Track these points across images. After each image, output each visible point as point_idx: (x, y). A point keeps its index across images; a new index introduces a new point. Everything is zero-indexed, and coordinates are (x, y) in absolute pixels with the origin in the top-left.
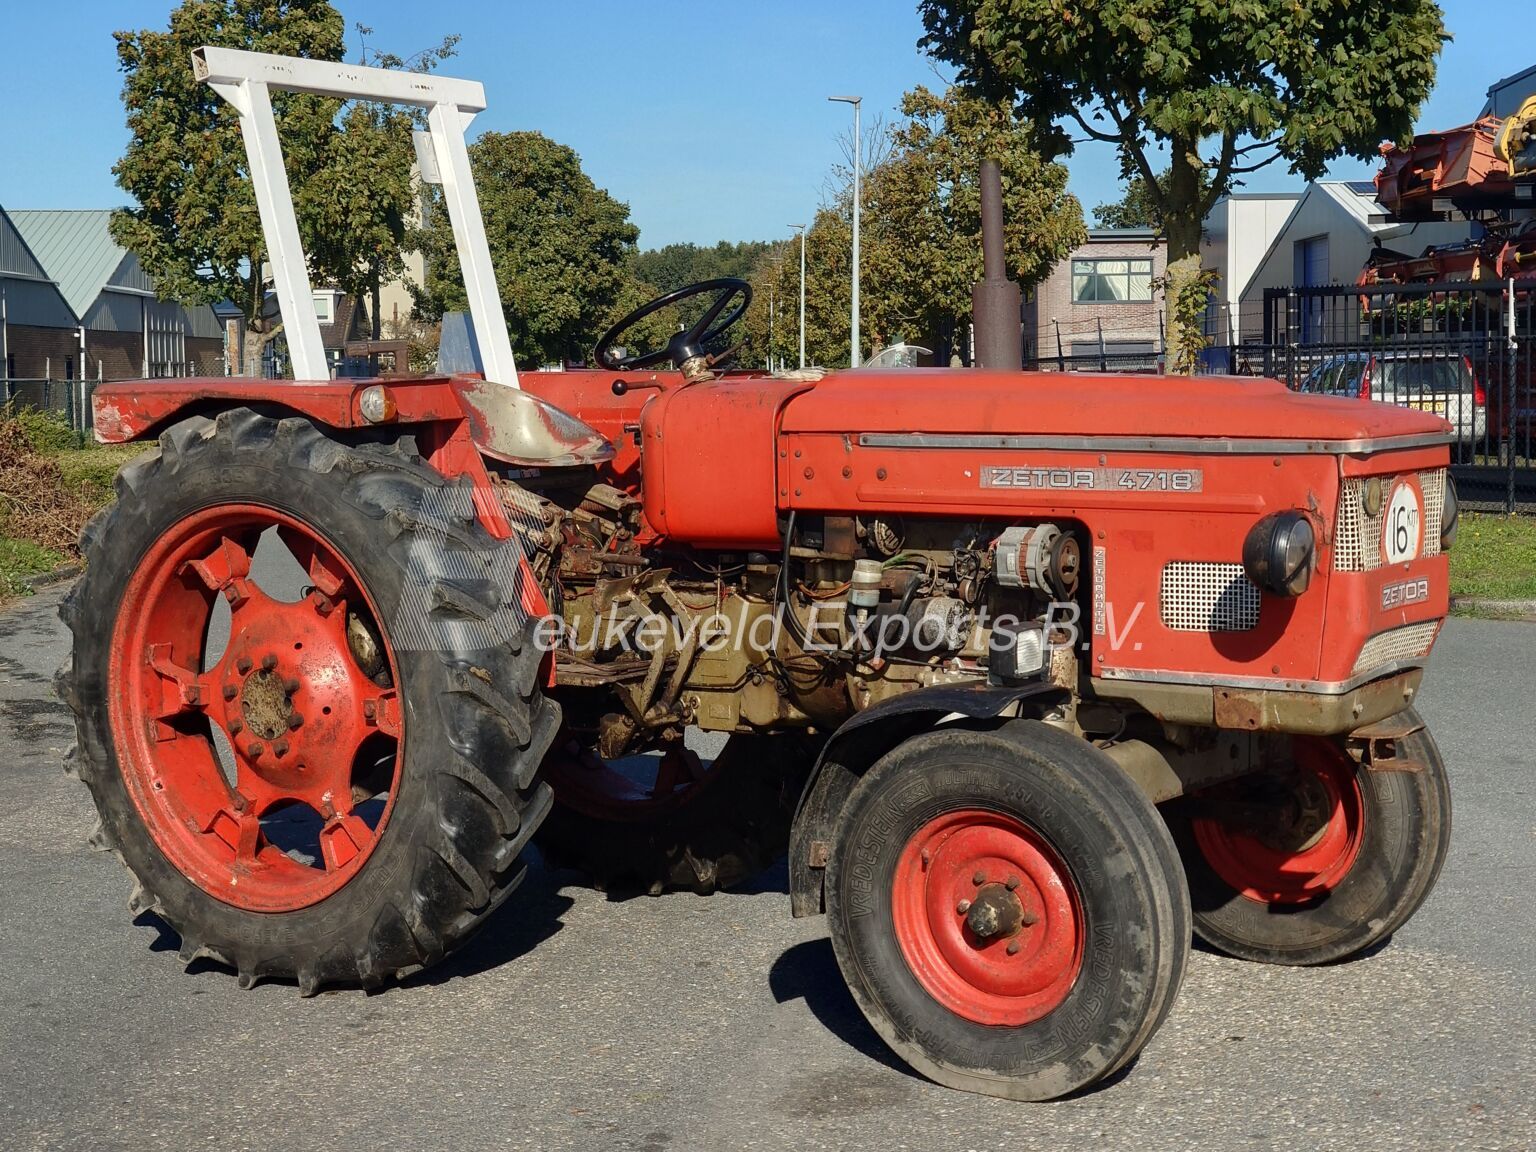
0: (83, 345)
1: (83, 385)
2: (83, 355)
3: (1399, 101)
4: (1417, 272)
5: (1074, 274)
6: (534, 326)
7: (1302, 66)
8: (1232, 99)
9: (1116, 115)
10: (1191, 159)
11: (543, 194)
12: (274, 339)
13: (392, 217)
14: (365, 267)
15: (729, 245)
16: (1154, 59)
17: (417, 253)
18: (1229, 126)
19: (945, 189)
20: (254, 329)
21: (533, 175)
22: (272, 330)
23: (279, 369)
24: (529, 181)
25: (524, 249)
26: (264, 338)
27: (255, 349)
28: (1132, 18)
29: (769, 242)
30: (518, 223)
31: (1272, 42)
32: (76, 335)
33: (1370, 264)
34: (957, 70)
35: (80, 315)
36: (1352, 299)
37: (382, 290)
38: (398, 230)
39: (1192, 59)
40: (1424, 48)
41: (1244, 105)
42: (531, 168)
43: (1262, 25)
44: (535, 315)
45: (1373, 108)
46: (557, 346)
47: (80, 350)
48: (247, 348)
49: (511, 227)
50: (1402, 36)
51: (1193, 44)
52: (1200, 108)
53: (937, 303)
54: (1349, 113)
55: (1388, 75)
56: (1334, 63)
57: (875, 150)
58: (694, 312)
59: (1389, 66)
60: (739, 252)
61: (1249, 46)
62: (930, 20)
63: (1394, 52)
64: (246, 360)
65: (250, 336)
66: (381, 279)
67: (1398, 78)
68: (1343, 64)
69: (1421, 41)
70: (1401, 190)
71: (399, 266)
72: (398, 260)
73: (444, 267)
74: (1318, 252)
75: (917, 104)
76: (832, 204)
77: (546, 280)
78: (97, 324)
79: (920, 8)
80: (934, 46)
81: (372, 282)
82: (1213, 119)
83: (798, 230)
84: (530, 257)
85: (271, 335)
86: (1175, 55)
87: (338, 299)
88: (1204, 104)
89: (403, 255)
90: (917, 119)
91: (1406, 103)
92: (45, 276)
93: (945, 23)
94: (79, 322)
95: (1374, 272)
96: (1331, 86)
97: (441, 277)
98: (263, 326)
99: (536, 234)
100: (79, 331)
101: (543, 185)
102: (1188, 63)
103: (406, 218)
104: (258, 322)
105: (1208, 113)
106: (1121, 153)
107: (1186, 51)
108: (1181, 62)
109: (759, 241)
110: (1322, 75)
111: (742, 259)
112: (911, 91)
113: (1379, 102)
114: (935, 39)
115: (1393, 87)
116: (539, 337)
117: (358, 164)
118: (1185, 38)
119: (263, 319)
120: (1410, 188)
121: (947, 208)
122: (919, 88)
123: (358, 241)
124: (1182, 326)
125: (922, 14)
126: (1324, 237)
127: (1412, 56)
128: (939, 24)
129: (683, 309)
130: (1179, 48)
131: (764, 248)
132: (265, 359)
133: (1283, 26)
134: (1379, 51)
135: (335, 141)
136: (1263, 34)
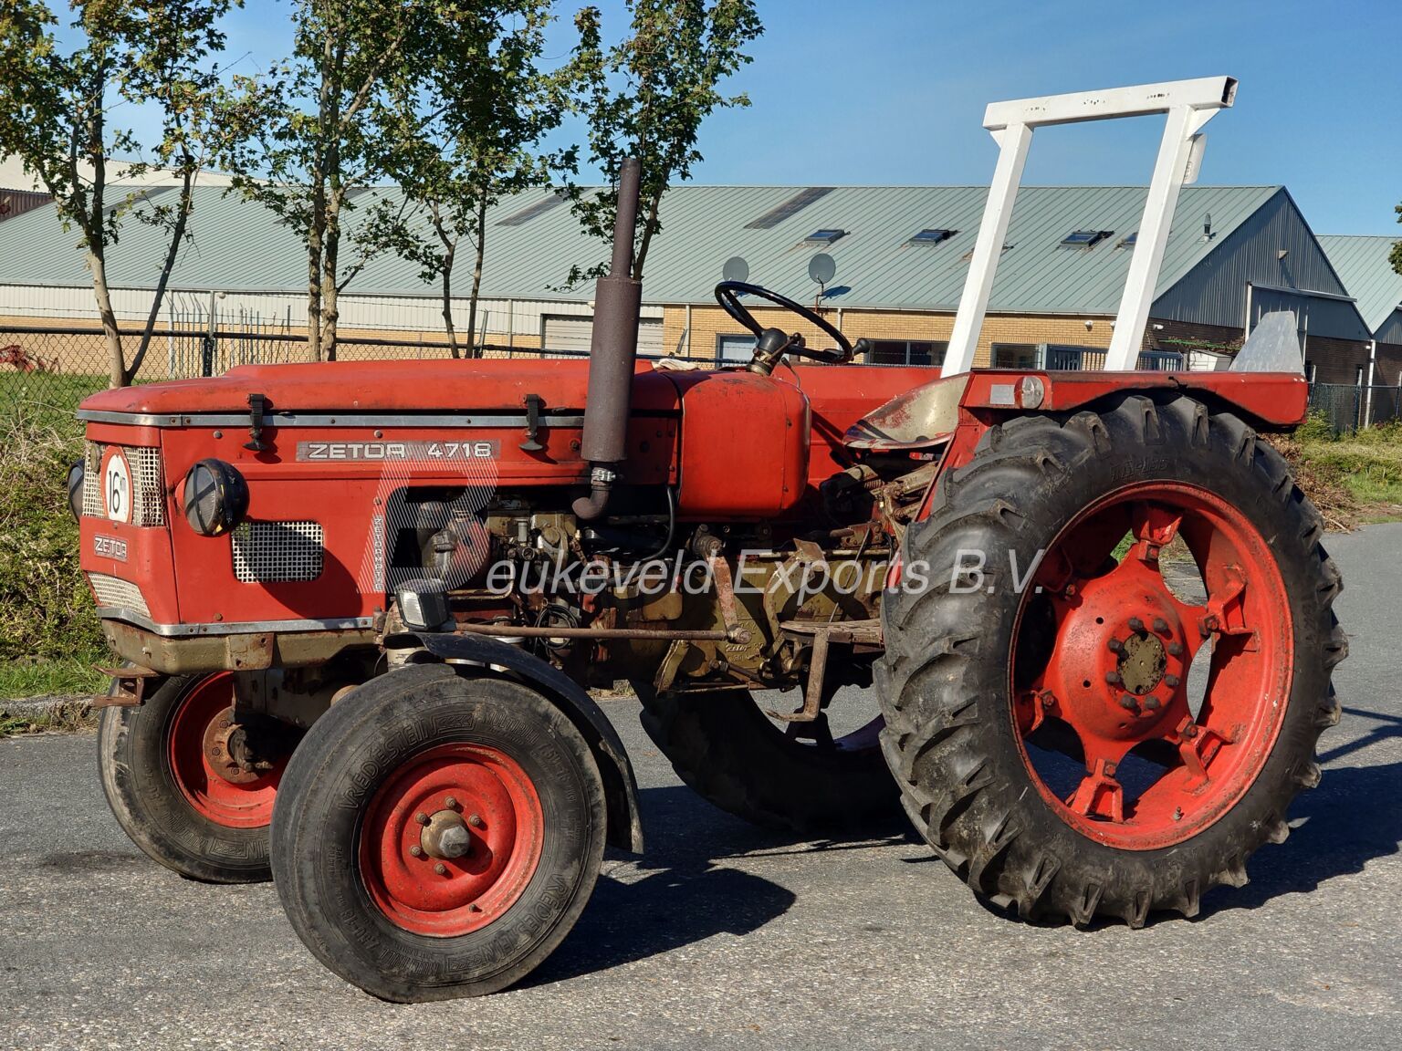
0: (1373, 356)
1: (1370, 390)
2: (1372, 365)
32: (1368, 347)
35: (1373, 330)
47: (1369, 360)
78: (1387, 340)
92: (1346, 294)
94: (1371, 336)
100: (1370, 344)
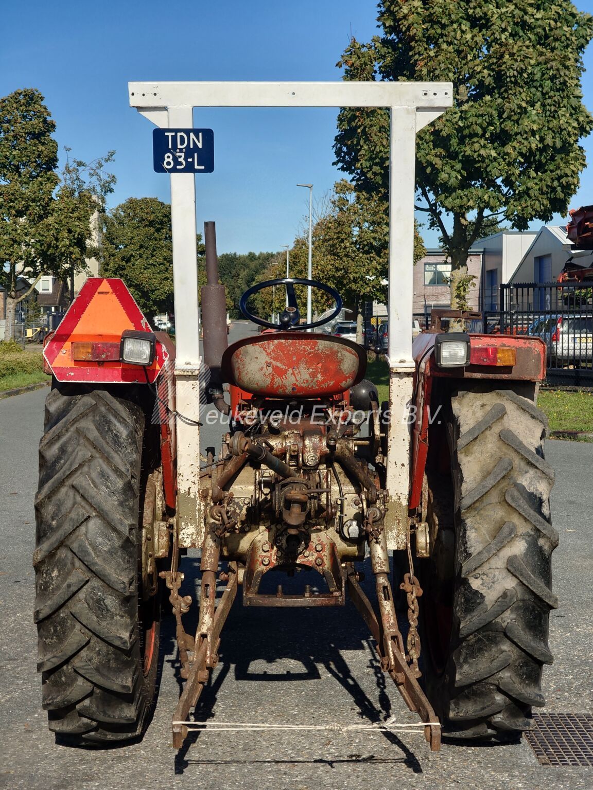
3: (562, 196)
4: (587, 275)
5: (425, 271)
6: (153, 297)
7: (514, 179)
8: (480, 195)
9: (427, 199)
10: (463, 221)
11: (158, 230)
12: (21, 301)
13: (80, 242)
14: (67, 266)
15: (254, 254)
16: (443, 176)
17: (93, 258)
18: (479, 207)
19: (356, 231)
20: (11, 297)
21: (153, 221)
22: (21, 296)
23: (23, 317)
24: (151, 224)
25: (147, 258)
26: (16, 301)
27: (11, 306)
28: (432, 158)
29: (275, 253)
30: (146, 245)
31: (499, 168)
33: (564, 271)
34: (351, 177)
36: (554, 289)
37: (75, 277)
38: (83, 249)
39: (462, 175)
40: (573, 171)
41: (486, 197)
42: (151, 218)
43: (495, 159)
44: (153, 291)
45: (549, 199)
46: (164, 307)
48: (8, 306)
49: (141, 247)
50: (562, 165)
51: (462, 169)
52: (465, 199)
53: (350, 288)
54: (537, 202)
55: (556, 183)
56: (530, 177)
57: (325, 208)
58: (236, 289)
59: (556, 179)
60: (259, 257)
61: (488, 169)
62: (338, 153)
63: (558, 172)
64: (8, 311)
65: (9, 300)
66: (75, 272)
67: (561, 185)
68: (534, 178)
69: (572, 167)
70: (579, 234)
71: (84, 265)
72: (84, 263)
73: (108, 265)
74: (546, 262)
75: (342, 188)
76: (302, 235)
77: (159, 273)
79: (333, 147)
80: (340, 165)
81: (70, 273)
82: (471, 203)
83: (285, 249)
84: (151, 262)
85: (20, 299)
86: (454, 174)
87: (54, 281)
88: (467, 196)
89: (86, 260)
90: (341, 195)
91: (565, 196)
93: (346, 154)
95: (566, 274)
96: (528, 189)
97: (106, 270)
98: (16, 295)
99: (154, 250)
101: (158, 226)
102: (460, 177)
103: (88, 242)
104: (13, 293)
105: (469, 201)
106: (430, 217)
107: (459, 172)
108: (456, 177)
109: (270, 252)
110: (525, 183)
111: (261, 261)
112: (339, 181)
113: (553, 196)
114: (341, 162)
115: (559, 189)
116: (155, 302)
117: (63, 217)
118: (459, 166)
119: (16, 291)
120: (584, 233)
121: (356, 241)
122: (343, 180)
123: (62, 254)
124: (458, 300)
125: (334, 149)
126: (549, 255)
127: (566, 175)
128: (343, 154)
129: (231, 287)
130: (455, 170)
131: (272, 255)
132: (16, 311)
133: (504, 160)
134: (552, 171)
135: (53, 205)
136: (495, 164)
